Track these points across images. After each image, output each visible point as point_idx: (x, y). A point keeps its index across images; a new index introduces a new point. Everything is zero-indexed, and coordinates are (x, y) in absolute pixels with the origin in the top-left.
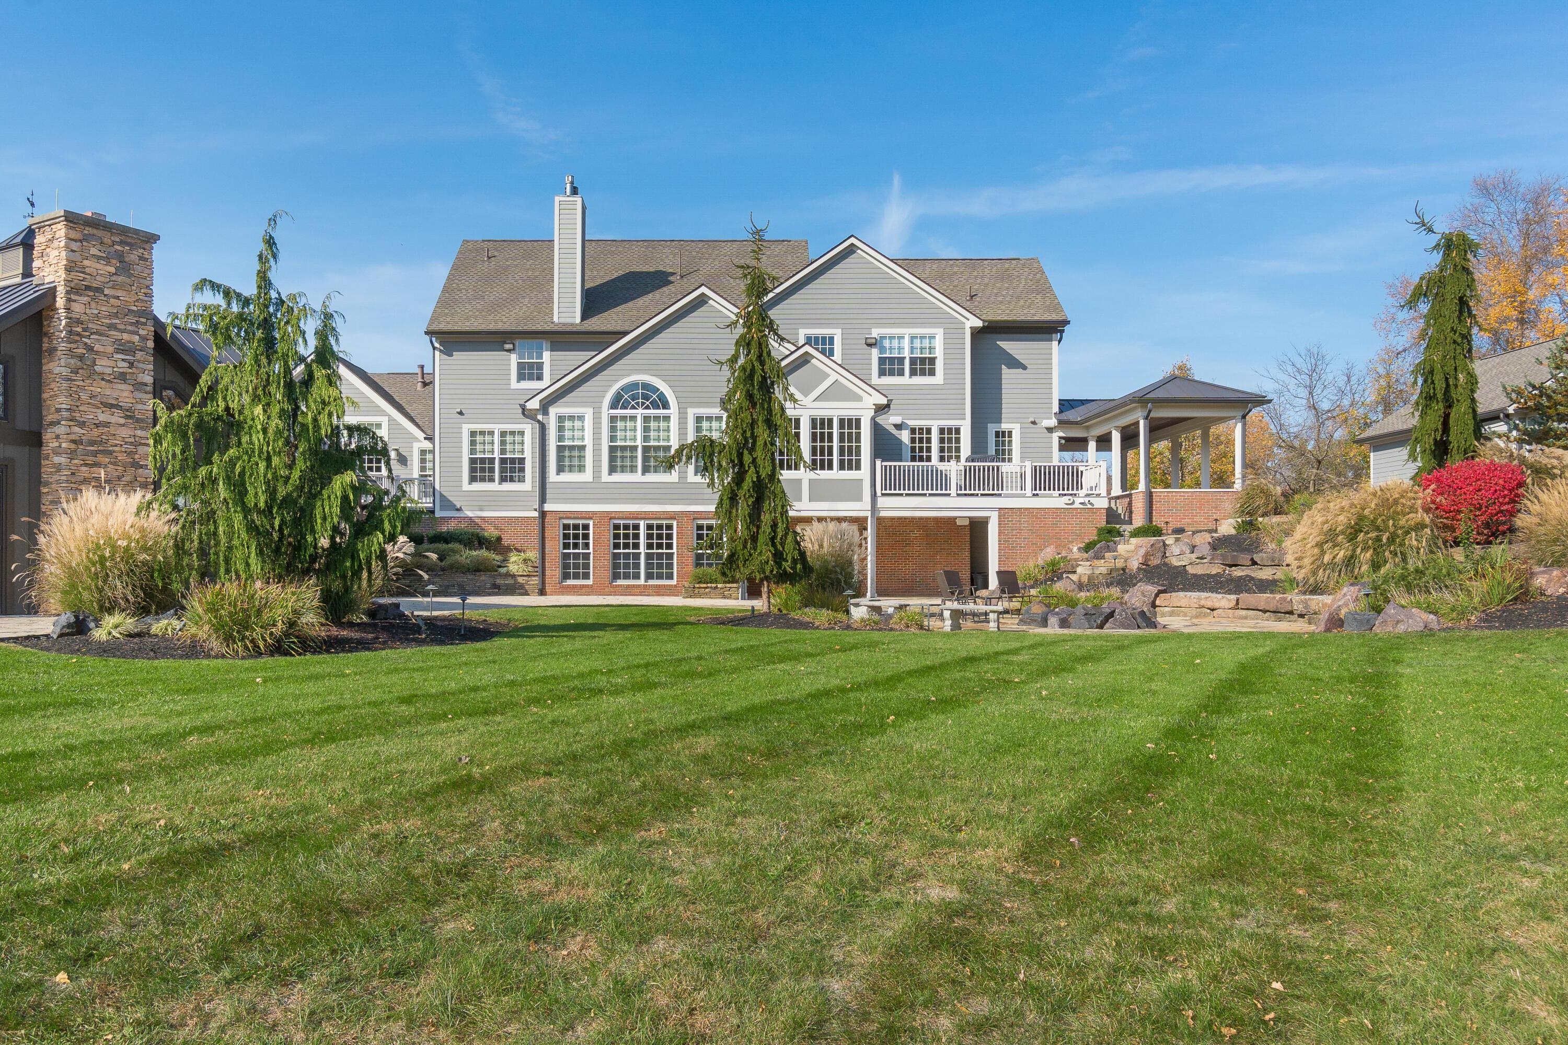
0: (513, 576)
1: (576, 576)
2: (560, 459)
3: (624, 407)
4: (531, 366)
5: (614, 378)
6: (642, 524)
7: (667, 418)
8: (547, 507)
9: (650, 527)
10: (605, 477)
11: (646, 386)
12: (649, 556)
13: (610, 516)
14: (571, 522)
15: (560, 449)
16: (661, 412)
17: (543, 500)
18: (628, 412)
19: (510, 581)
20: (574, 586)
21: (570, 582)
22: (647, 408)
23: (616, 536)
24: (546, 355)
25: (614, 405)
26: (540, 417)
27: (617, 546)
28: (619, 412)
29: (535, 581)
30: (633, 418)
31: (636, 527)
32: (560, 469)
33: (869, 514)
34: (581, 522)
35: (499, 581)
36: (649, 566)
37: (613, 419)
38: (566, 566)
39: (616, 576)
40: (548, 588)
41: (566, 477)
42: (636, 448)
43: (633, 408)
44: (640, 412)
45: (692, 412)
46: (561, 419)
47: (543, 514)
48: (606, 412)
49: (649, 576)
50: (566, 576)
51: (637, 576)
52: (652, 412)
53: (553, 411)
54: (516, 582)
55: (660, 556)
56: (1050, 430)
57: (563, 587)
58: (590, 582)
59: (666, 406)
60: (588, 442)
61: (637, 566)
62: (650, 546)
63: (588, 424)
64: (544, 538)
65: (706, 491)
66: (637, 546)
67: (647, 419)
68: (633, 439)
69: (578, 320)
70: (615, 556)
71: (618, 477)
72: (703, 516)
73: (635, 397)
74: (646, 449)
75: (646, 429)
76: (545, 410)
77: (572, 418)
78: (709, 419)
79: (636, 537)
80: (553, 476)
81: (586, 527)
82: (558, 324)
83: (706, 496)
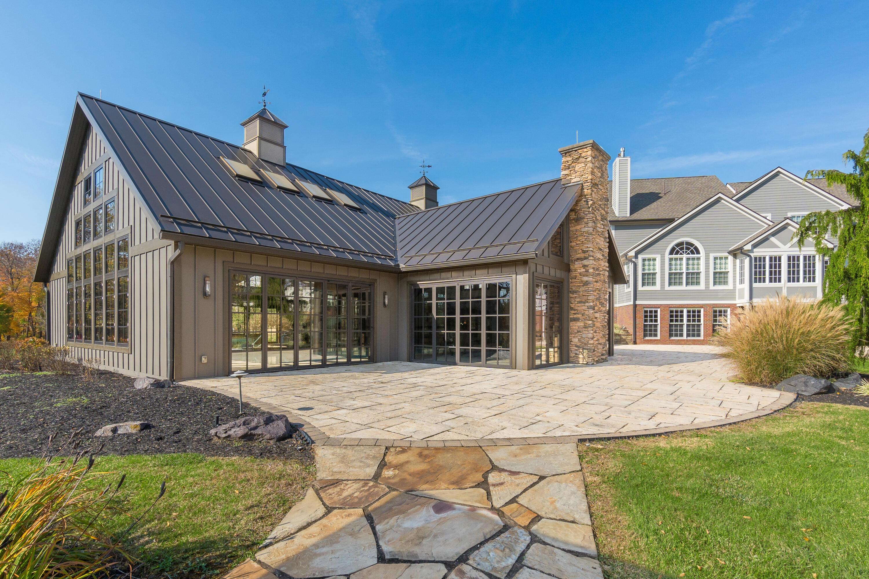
0: (619, 335)
1: (651, 335)
2: (643, 279)
3: (677, 253)
5: (671, 240)
6: (685, 311)
7: (699, 259)
8: (638, 302)
9: (689, 312)
10: (667, 288)
11: (688, 243)
12: (688, 326)
13: (669, 306)
14: (648, 309)
15: (643, 275)
16: (696, 256)
17: (635, 299)
18: (678, 256)
19: (618, 338)
20: (651, 340)
21: (647, 338)
22: (689, 254)
23: (672, 316)
25: (671, 253)
26: (634, 260)
27: (672, 321)
28: (674, 256)
29: (631, 338)
30: (681, 259)
31: (682, 312)
32: (643, 285)
34: (653, 309)
36: (688, 330)
37: (671, 260)
38: (645, 330)
39: (671, 335)
40: (638, 341)
41: (646, 288)
42: (681, 274)
43: (681, 254)
44: (685, 256)
45: (712, 256)
46: (644, 260)
47: (635, 306)
48: (667, 256)
49: (688, 335)
50: (645, 335)
51: (681, 335)
52: (691, 256)
53: (641, 257)
54: (621, 338)
55: (693, 326)
57: (645, 340)
58: (659, 338)
59: (698, 252)
60: (658, 270)
61: (682, 330)
62: (689, 321)
63: (658, 262)
64: (636, 317)
65: (719, 294)
66: (682, 321)
67: (688, 259)
68: (681, 269)
69: (628, 215)
70: (671, 326)
71: (673, 288)
72: (718, 306)
73: (682, 249)
74: (688, 274)
75: (688, 264)
76: (636, 257)
77: (649, 260)
78: (721, 258)
79: (682, 316)
80: (640, 288)
81: (656, 312)
82: (619, 217)
83: (720, 297)
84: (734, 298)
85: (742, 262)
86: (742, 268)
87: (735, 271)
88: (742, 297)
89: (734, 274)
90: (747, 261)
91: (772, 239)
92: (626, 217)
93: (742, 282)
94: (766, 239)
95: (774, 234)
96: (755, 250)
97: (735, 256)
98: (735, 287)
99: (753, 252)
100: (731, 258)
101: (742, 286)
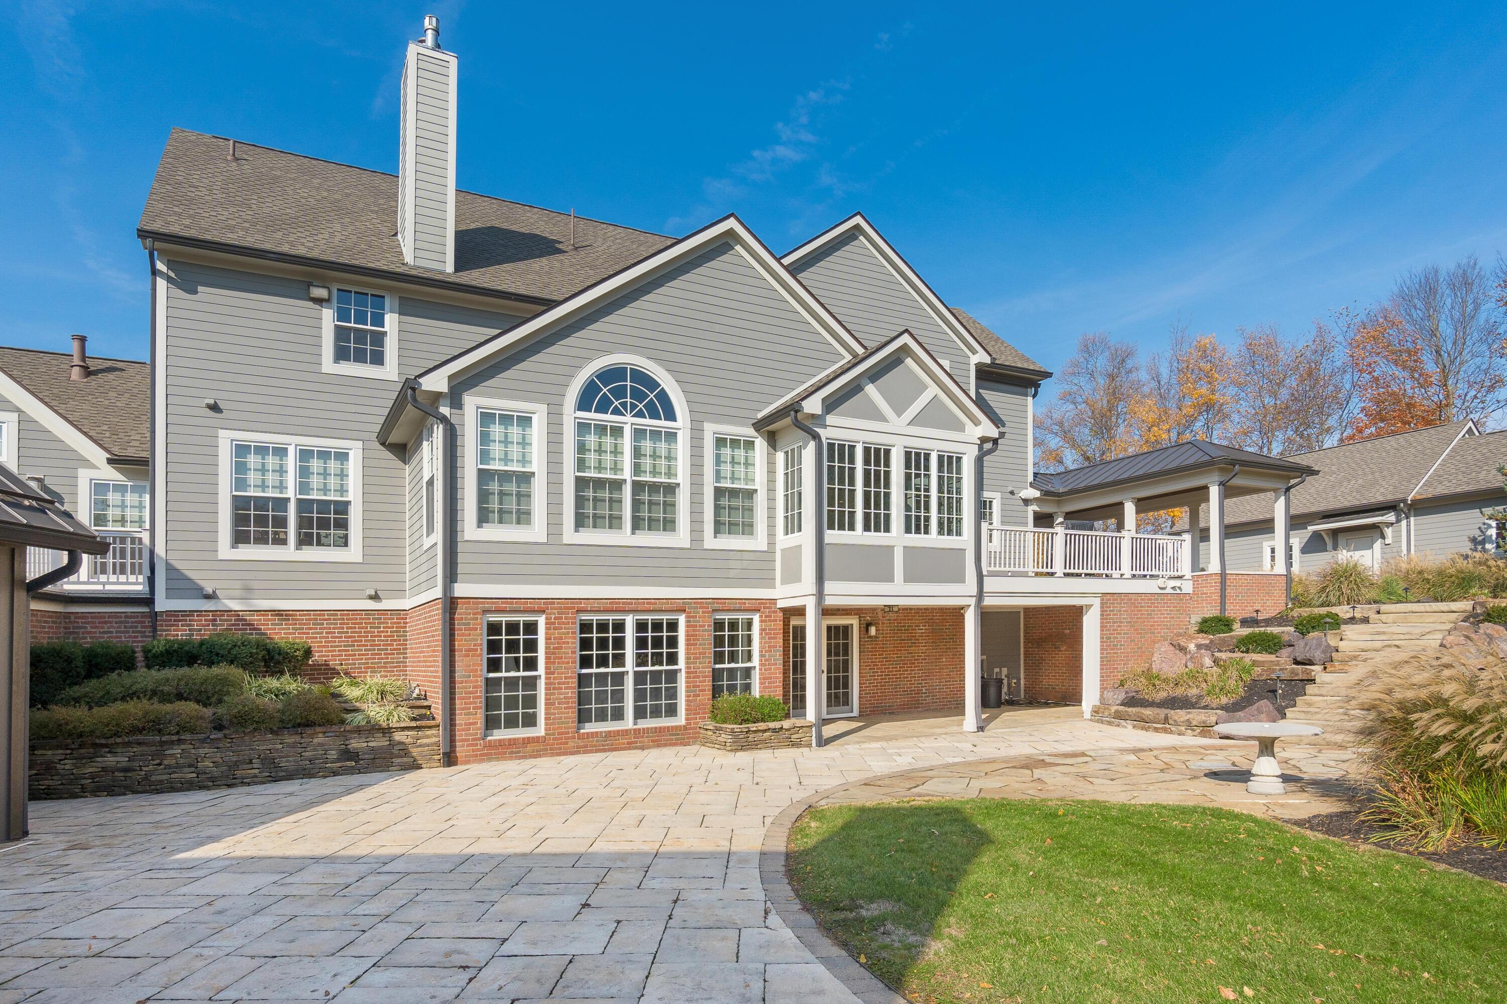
0: (387, 731)
1: (512, 722)
2: (483, 496)
3: (603, 408)
4: (361, 336)
5: (583, 353)
6: (630, 622)
7: (671, 436)
8: (461, 590)
9: (641, 626)
10: (570, 535)
11: (640, 377)
12: (640, 678)
13: (577, 605)
14: (504, 619)
15: (484, 476)
16: (662, 424)
17: (451, 576)
18: (608, 418)
19: (379, 742)
20: (512, 742)
21: (501, 734)
22: (640, 414)
23: (585, 644)
24: (391, 321)
25: (584, 403)
26: (445, 410)
27: (585, 662)
28: (592, 416)
29: (434, 737)
30: (617, 431)
31: (619, 627)
32: (483, 518)
33: (972, 602)
34: (521, 619)
35: (356, 744)
36: (640, 695)
37: (583, 428)
38: (491, 704)
39: (583, 717)
40: (461, 750)
41: (494, 532)
42: (617, 485)
43: (616, 412)
44: (628, 421)
45: (710, 430)
46: (486, 418)
47: (451, 604)
48: (570, 415)
49: (640, 713)
50: (491, 723)
51: (618, 715)
52: (647, 422)
53: (472, 402)
54: (392, 744)
55: (656, 676)
56: (1026, 502)
57: (491, 745)
58: (540, 730)
59: (671, 415)
60: (537, 464)
61: (619, 696)
62: (641, 660)
63: (538, 432)
64: (452, 651)
65: (732, 564)
66: (619, 660)
67: (639, 433)
68: (616, 468)
69: (450, 268)
70: (583, 680)
71: (591, 537)
72: (727, 607)
73: (619, 393)
74: (638, 487)
75: (637, 453)
76: (455, 397)
77: (506, 419)
78: (735, 443)
79: (619, 643)
80: (469, 529)
81: (531, 628)
82: (415, 267)
83: (732, 574)
84: (769, 582)
85: (793, 460)
86: (793, 479)
87: (771, 490)
88: (793, 576)
89: (771, 499)
90: (809, 454)
91: (871, 389)
92: (442, 272)
93: (793, 524)
94: (854, 389)
95: (875, 375)
96: (830, 419)
97: (772, 439)
98: (772, 543)
99: (825, 426)
100: (761, 444)
101: (794, 539)
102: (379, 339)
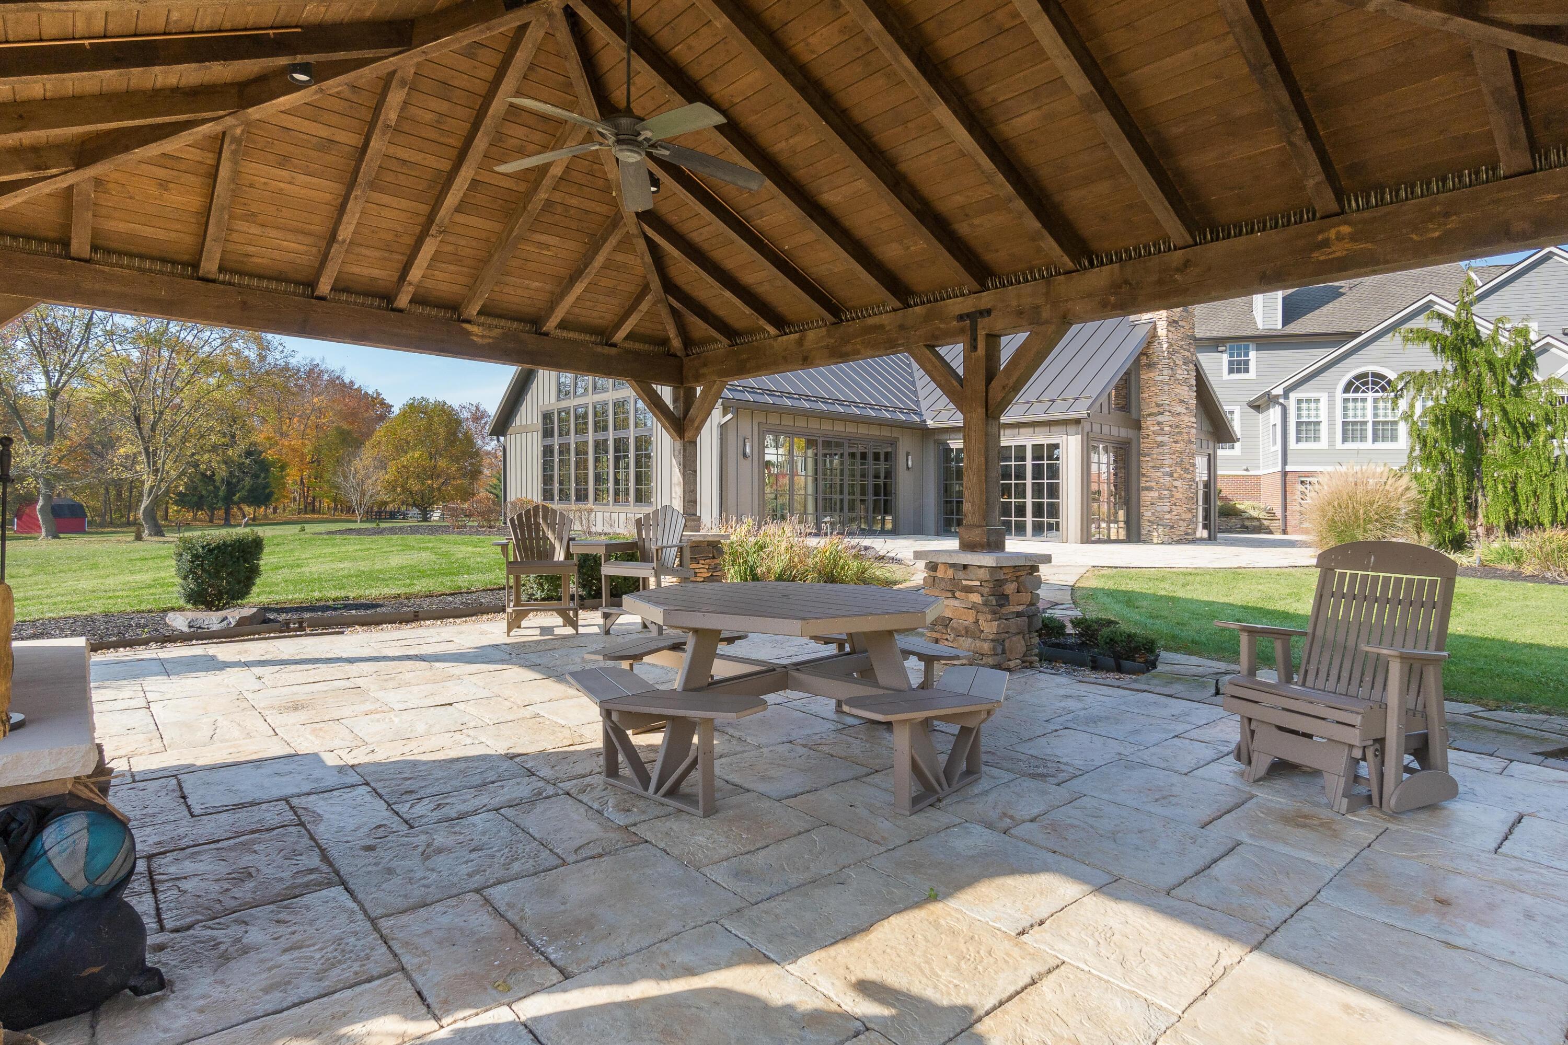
0: (1259, 520)
2: (1298, 432)
3: (1357, 390)
4: (1239, 363)
5: (1346, 370)
8: (1288, 468)
10: (1339, 445)
11: (1375, 375)
14: (1308, 479)
15: (1299, 424)
17: (1285, 462)
18: (1359, 395)
19: (1256, 523)
22: (1377, 391)
24: (1253, 355)
25: (1347, 390)
26: (1281, 401)
28: (1351, 395)
29: (1279, 524)
30: (1364, 400)
32: (1299, 440)
35: (1247, 523)
37: (1346, 401)
40: (1289, 529)
41: (1303, 445)
42: (1364, 423)
43: (1363, 392)
44: (1370, 395)
46: (1299, 401)
47: (1285, 474)
48: (1339, 395)
52: (1380, 394)
53: (1293, 396)
54: (1262, 524)
60: (1323, 417)
63: (1324, 405)
64: (1285, 491)
67: (1376, 400)
68: (1364, 416)
69: (1280, 326)
71: (1350, 445)
73: (1365, 383)
74: (1375, 424)
75: (1375, 408)
76: (1286, 395)
77: (1308, 401)
80: (1293, 445)
82: (1263, 330)
92: (1276, 330)
102: (1247, 362)
